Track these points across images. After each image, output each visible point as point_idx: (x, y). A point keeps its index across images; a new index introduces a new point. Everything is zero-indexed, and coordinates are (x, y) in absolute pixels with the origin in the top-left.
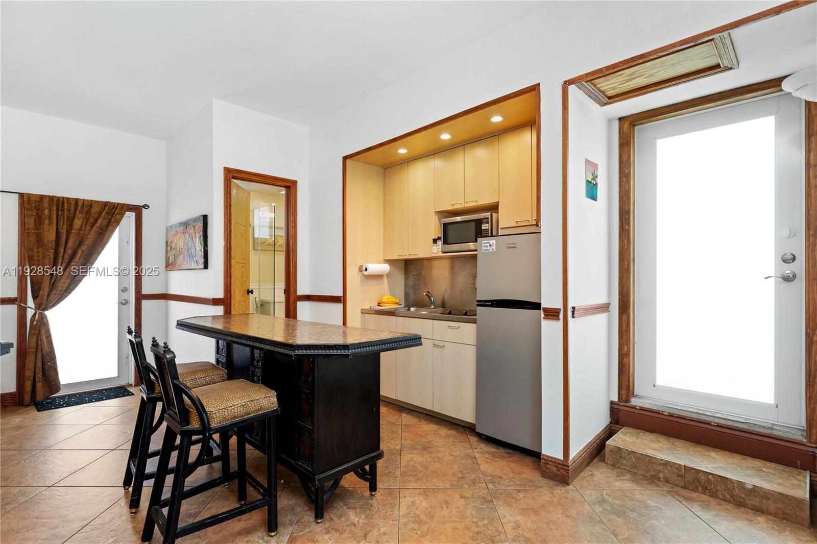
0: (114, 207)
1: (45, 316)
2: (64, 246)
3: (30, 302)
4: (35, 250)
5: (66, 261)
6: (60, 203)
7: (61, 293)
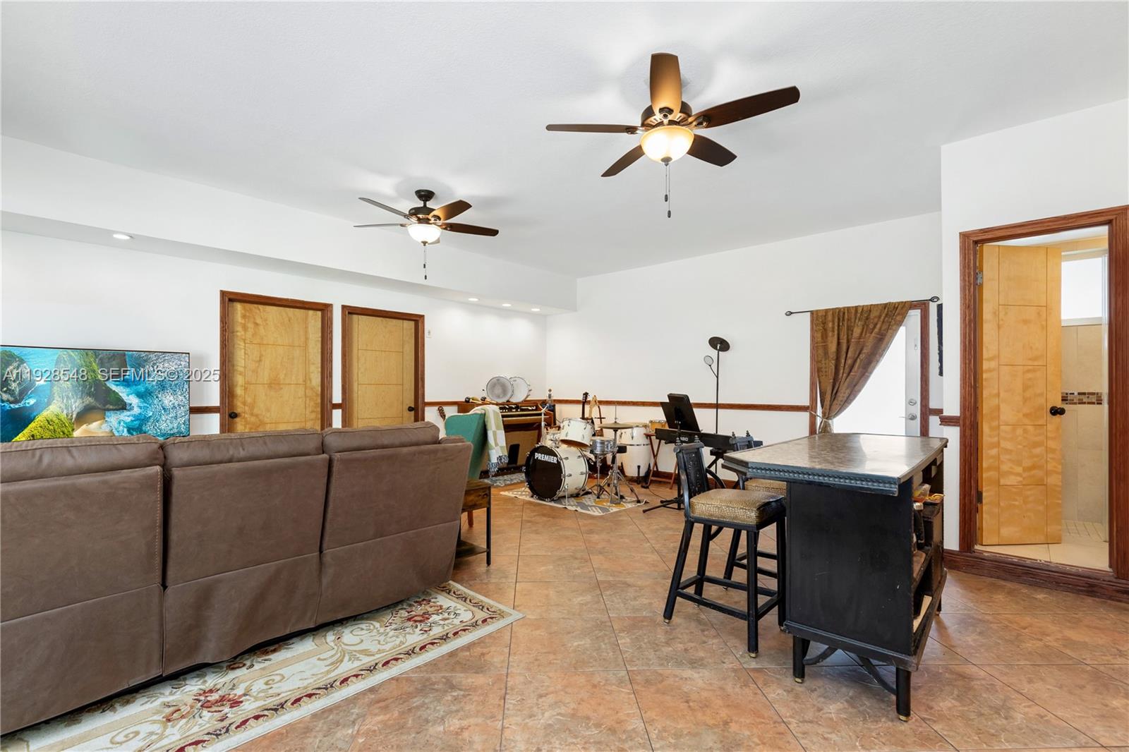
0: (894, 307)
1: (829, 424)
2: (844, 356)
3: (819, 411)
4: (823, 362)
5: (847, 371)
6: (841, 314)
7: (842, 403)
